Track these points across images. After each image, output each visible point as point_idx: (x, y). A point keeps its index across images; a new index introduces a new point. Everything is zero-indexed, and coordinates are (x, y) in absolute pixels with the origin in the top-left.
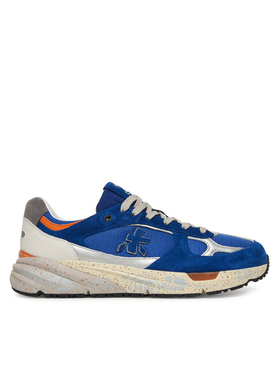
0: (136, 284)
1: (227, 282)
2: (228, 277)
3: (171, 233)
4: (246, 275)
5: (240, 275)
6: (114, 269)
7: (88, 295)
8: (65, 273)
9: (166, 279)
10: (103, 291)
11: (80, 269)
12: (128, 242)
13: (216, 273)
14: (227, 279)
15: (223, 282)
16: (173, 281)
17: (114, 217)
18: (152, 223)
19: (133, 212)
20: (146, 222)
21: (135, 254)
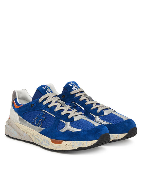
0: (36, 139)
1: (65, 147)
3: (55, 116)
4: (78, 145)
5: (74, 144)
6: (30, 130)
7: (22, 140)
8: (15, 128)
9: (44, 139)
10: (26, 140)
11: (20, 128)
12: (37, 118)
13: (62, 141)
14: (66, 145)
15: (64, 146)
16: (45, 141)
17: (35, 105)
18: (49, 110)
19: (43, 103)
20: (47, 109)
21: (38, 125)
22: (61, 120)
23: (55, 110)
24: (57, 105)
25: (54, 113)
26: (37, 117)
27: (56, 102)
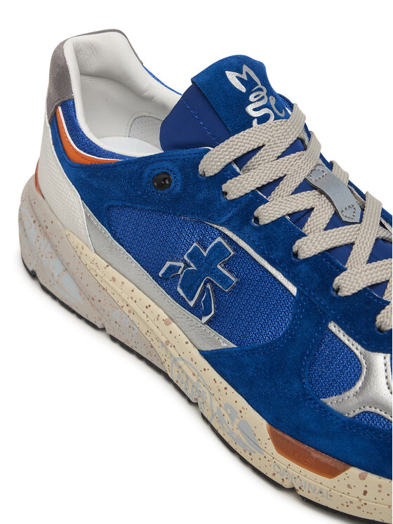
1: (357, 503)
2: (365, 493)
3: (293, 290)
6: (147, 311)
10: (128, 341)
12: (187, 265)
13: (339, 464)
14: (362, 496)
15: (348, 497)
16: (237, 421)
17: (176, 185)
18: (260, 239)
19: (225, 187)
20: (247, 229)
21: (192, 304)
22: (333, 327)
23: (295, 248)
24: (309, 211)
25: (289, 263)
26: (190, 256)
27: (306, 186)
